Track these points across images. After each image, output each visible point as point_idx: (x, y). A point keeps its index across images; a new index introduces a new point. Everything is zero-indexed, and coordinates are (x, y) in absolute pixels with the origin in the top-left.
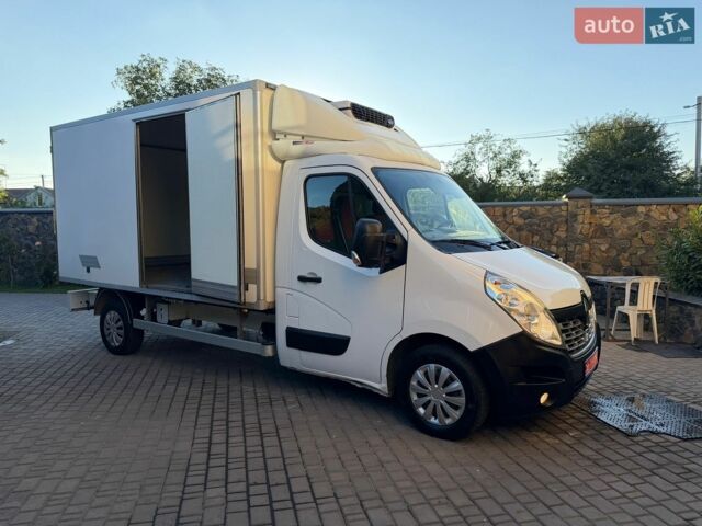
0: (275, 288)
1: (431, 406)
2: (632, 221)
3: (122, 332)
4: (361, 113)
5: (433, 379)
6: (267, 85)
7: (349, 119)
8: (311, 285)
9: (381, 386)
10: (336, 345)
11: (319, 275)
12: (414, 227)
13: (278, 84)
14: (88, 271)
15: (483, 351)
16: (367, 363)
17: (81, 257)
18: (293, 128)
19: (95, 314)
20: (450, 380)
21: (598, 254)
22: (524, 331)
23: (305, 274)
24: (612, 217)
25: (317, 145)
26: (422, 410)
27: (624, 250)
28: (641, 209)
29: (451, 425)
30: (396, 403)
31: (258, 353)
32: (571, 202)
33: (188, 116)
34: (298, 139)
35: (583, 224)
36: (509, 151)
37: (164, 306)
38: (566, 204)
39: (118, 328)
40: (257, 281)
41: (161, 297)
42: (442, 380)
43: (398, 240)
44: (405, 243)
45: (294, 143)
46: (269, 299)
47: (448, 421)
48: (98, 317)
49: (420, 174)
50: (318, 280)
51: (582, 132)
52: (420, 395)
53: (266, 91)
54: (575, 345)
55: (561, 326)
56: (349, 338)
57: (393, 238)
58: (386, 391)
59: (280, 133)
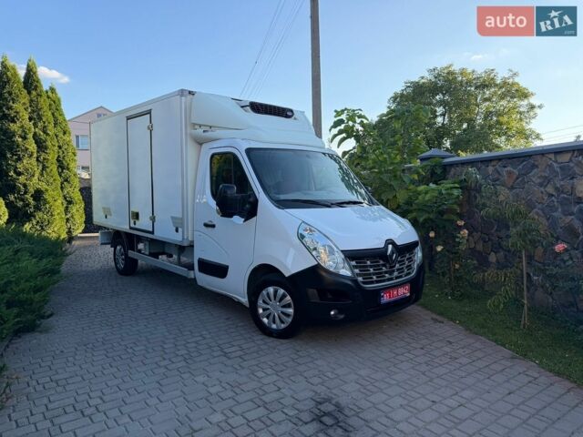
0: (193, 231)
1: (268, 312)
4: (258, 108)
6: (190, 92)
8: (210, 229)
9: (245, 300)
10: (220, 271)
11: (214, 223)
14: (106, 218)
17: (103, 208)
19: (111, 247)
22: (318, 263)
23: (206, 221)
25: (218, 133)
31: (185, 275)
34: (207, 128)
37: (147, 243)
40: (183, 227)
44: (256, 201)
45: (205, 132)
46: (190, 239)
47: (274, 326)
48: (113, 250)
50: (213, 226)
53: (190, 97)
54: (372, 278)
55: (354, 263)
56: (228, 267)
57: (250, 196)
58: (248, 304)
59: (197, 125)
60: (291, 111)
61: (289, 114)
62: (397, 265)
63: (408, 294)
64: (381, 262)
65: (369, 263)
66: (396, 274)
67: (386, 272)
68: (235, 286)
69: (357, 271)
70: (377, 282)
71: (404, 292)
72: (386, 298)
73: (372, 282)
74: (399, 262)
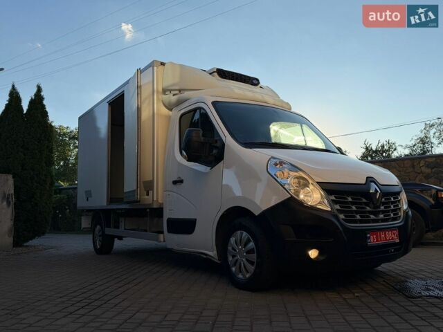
0: (163, 192)
3: (101, 238)
4: (223, 74)
8: (178, 186)
9: (213, 253)
10: (185, 226)
11: (182, 178)
12: (230, 133)
14: (88, 200)
17: (85, 192)
18: (172, 86)
20: (249, 241)
22: (292, 196)
23: (175, 179)
25: (186, 94)
26: (233, 269)
34: (177, 92)
39: (100, 236)
40: (153, 190)
42: (243, 242)
44: (223, 144)
45: (174, 95)
46: (160, 201)
47: (248, 275)
50: (181, 181)
52: (233, 257)
53: (161, 67)
54: (355, 217)
55: (333, 198)
56: (196, 220)
57: (216, 142)
58: (216, 257)
59: (168, 90)
60: (257, 80)
61: (255, 82)
62: (382, 208)
63: (398, 241)
64: (364, 200)
65: (350, 199)
66: (381, 216)
67: (371, 213)
68: (203, 241)
69: (337, 207)
70: (361, 221)
71: (392, 237)
72: (372, 240)
73: (355, 222)
74: (383, 204)
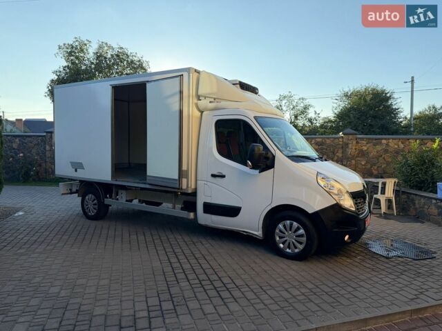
0: (196, 180)
1: (287, 243)
2: (379, 148)
3: (96, 207)
4: (244, 86)
5: (288, 229)
6: (196, 70)
7: (238, 89)
8: (218, 179)
9: (259, 233)
10: (233, 211)
11: (224, 174)
12: (278, 149)
13: (201, 70)
14: (76, 171)
15: (317, 214)
16: (251, 221)
17: (71, 163)
18: (210, 94)
19: (79, 196)
20: (298, 229)
21: (360, 166)
22: (337, 203)
23: (215, 173)
24: (368, 145)
25: (223, 104)
26: (281, 245)
27: (375, 164)
28: (384, 141)
29: (298, 252)
30: (267, 243)
31: (185, 216)
32: (345, 137)
33: (148, 85)
34: (212, 100)
35: (352, 149)
36: (302, 105)
37: (124, 192)
38: (342, 137)
39: (95, 204)
40: (187, 178)
41: (125, 186)
42: (293, 229)
43: (269, 155)
44: (274, 157)
45: (210, 102)
46: (193, 187)
47: (296, 251)
48: (81, 198)
49: (277, 120)
50: (223, 176)
51: (346, 95)
52: (280, 238)
53: (195, 74)
54: (360, 211)
55: (355, 201)
56: (240, 208)
57: (267, 154)
58: (261, 236)
59: (202, 96)
60: (256, 88)
61: (257, 91)
64: (363, 200)
65: (359, 200)
69: (356, 207)
72: (367, 225)
73: (361, 214)
